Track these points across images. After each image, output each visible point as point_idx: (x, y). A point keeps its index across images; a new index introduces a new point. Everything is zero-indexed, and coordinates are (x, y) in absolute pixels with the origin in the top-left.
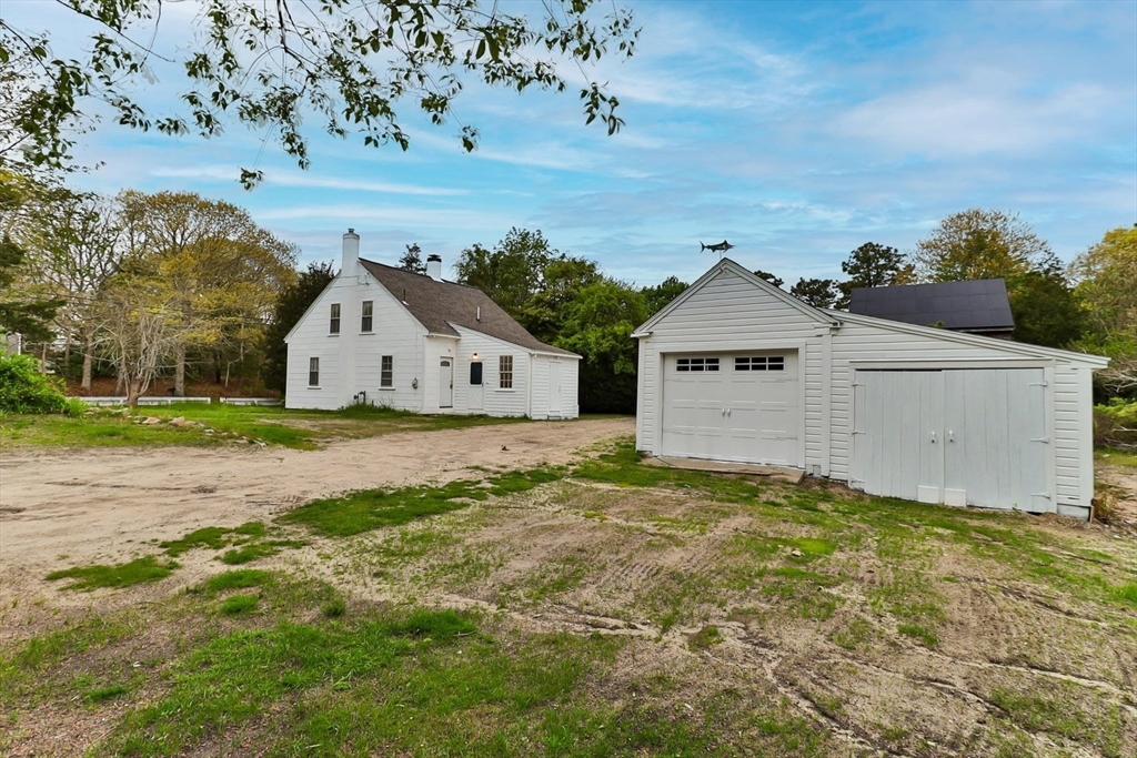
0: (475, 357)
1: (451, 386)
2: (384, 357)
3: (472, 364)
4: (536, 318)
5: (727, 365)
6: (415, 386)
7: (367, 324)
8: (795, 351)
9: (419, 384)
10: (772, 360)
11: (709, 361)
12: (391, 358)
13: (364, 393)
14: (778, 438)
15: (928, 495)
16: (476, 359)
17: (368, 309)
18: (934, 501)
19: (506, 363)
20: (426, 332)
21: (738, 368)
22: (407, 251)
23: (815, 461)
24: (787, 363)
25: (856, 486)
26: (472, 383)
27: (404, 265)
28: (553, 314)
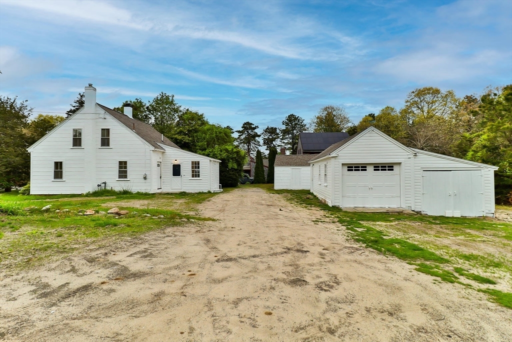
0: (176, 162)
1: (161, 177)
2: (120, 162)
3: (174, 165)
4: (181, 140)
5: (370, 169)
6: (145, 178)
7: (105, 142)
8: (400, 164)
9: (147, 177)
10: (389, 167)
11: (362, 167)
12: (125, 163)
13: (105, 183)
14: (392, 197)
15: (449, 214)
16: (176, 163)
17: (106, 133)
18: (451, 216)
19: (196, 165)
20: (153, 148)
21: (375, 170)
22: (79, 97)
23: (409, 205)
24: (395, 168)
25: (425, 213)
26: (174, 175)
27: (77, 104)
28: (190, 139)
